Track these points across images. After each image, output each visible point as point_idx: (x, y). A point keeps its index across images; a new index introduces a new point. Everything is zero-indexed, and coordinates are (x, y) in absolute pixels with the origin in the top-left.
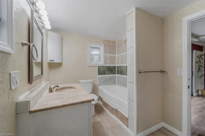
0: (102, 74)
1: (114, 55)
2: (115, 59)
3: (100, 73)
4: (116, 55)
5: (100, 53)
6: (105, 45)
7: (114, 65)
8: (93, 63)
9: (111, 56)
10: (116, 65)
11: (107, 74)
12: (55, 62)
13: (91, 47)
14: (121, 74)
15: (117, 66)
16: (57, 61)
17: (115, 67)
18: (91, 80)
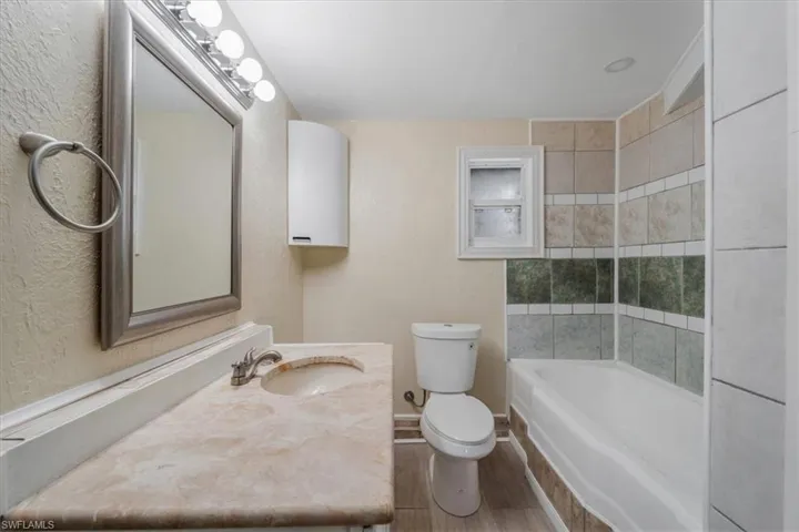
0: (531, 300)
1: (604, 199)
2: (607, 221)
3: (516, 294)
4: (618, 198)
5: (518, 193)
6: (545, 152)
7: (602, 254)
8: (482, 245)
9: (582, 206)
10: (617, 253)
11: (555, 302)
12: (314, 242)
13: (473, 171)
14: (644, 303)
15: (621, 260)
16: (322, 238)
17: (606, 264)
18: (470, 329)
